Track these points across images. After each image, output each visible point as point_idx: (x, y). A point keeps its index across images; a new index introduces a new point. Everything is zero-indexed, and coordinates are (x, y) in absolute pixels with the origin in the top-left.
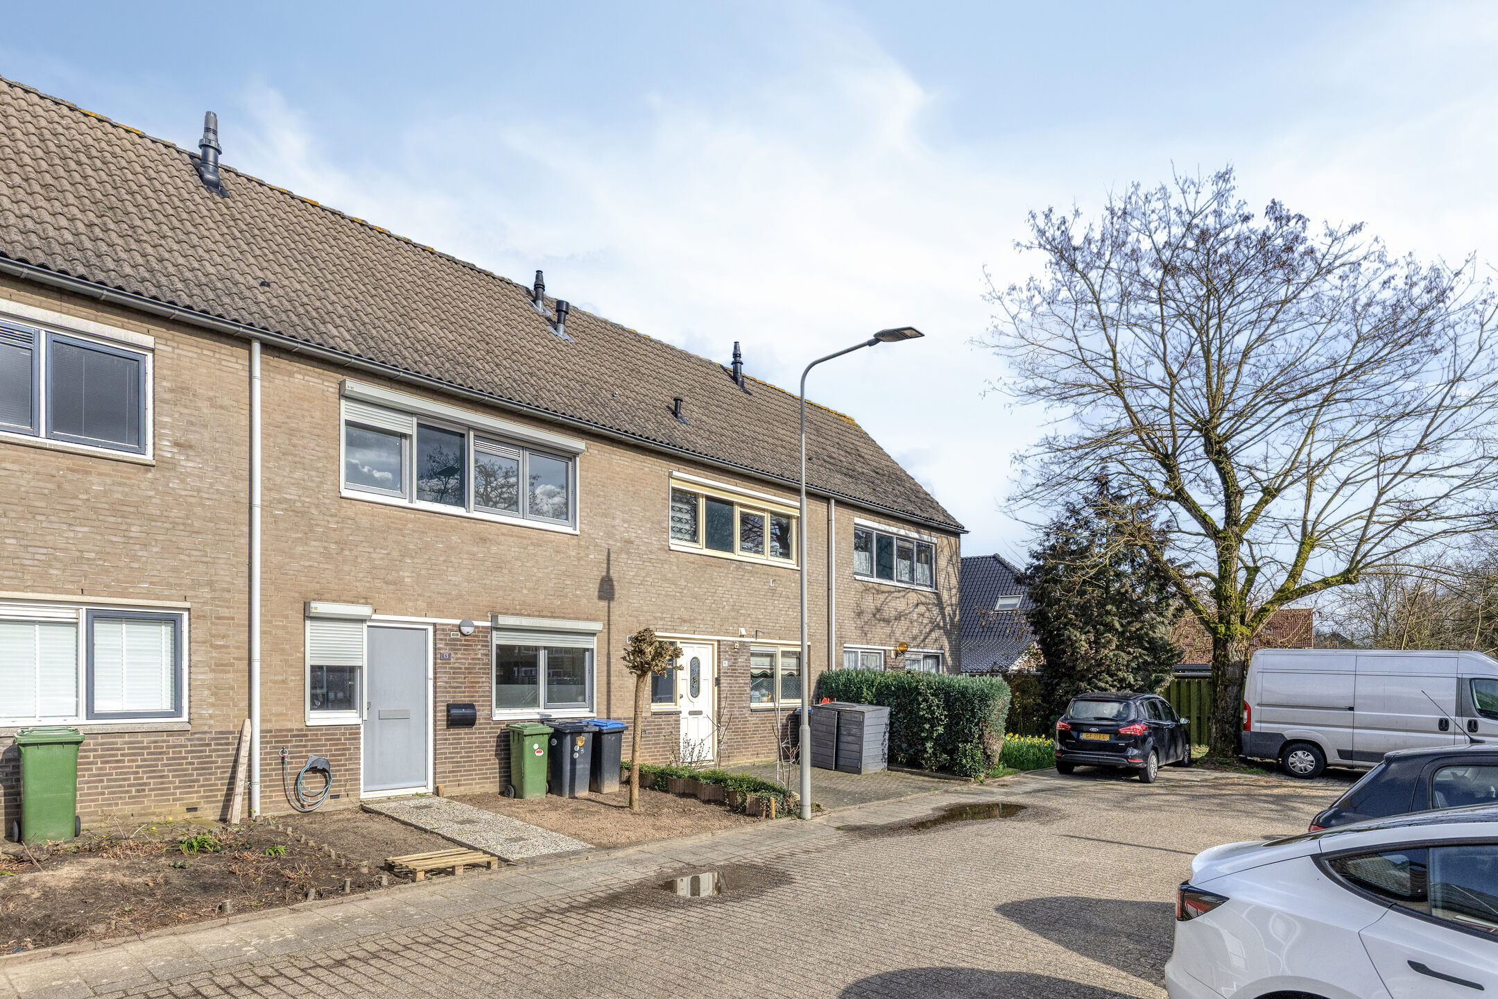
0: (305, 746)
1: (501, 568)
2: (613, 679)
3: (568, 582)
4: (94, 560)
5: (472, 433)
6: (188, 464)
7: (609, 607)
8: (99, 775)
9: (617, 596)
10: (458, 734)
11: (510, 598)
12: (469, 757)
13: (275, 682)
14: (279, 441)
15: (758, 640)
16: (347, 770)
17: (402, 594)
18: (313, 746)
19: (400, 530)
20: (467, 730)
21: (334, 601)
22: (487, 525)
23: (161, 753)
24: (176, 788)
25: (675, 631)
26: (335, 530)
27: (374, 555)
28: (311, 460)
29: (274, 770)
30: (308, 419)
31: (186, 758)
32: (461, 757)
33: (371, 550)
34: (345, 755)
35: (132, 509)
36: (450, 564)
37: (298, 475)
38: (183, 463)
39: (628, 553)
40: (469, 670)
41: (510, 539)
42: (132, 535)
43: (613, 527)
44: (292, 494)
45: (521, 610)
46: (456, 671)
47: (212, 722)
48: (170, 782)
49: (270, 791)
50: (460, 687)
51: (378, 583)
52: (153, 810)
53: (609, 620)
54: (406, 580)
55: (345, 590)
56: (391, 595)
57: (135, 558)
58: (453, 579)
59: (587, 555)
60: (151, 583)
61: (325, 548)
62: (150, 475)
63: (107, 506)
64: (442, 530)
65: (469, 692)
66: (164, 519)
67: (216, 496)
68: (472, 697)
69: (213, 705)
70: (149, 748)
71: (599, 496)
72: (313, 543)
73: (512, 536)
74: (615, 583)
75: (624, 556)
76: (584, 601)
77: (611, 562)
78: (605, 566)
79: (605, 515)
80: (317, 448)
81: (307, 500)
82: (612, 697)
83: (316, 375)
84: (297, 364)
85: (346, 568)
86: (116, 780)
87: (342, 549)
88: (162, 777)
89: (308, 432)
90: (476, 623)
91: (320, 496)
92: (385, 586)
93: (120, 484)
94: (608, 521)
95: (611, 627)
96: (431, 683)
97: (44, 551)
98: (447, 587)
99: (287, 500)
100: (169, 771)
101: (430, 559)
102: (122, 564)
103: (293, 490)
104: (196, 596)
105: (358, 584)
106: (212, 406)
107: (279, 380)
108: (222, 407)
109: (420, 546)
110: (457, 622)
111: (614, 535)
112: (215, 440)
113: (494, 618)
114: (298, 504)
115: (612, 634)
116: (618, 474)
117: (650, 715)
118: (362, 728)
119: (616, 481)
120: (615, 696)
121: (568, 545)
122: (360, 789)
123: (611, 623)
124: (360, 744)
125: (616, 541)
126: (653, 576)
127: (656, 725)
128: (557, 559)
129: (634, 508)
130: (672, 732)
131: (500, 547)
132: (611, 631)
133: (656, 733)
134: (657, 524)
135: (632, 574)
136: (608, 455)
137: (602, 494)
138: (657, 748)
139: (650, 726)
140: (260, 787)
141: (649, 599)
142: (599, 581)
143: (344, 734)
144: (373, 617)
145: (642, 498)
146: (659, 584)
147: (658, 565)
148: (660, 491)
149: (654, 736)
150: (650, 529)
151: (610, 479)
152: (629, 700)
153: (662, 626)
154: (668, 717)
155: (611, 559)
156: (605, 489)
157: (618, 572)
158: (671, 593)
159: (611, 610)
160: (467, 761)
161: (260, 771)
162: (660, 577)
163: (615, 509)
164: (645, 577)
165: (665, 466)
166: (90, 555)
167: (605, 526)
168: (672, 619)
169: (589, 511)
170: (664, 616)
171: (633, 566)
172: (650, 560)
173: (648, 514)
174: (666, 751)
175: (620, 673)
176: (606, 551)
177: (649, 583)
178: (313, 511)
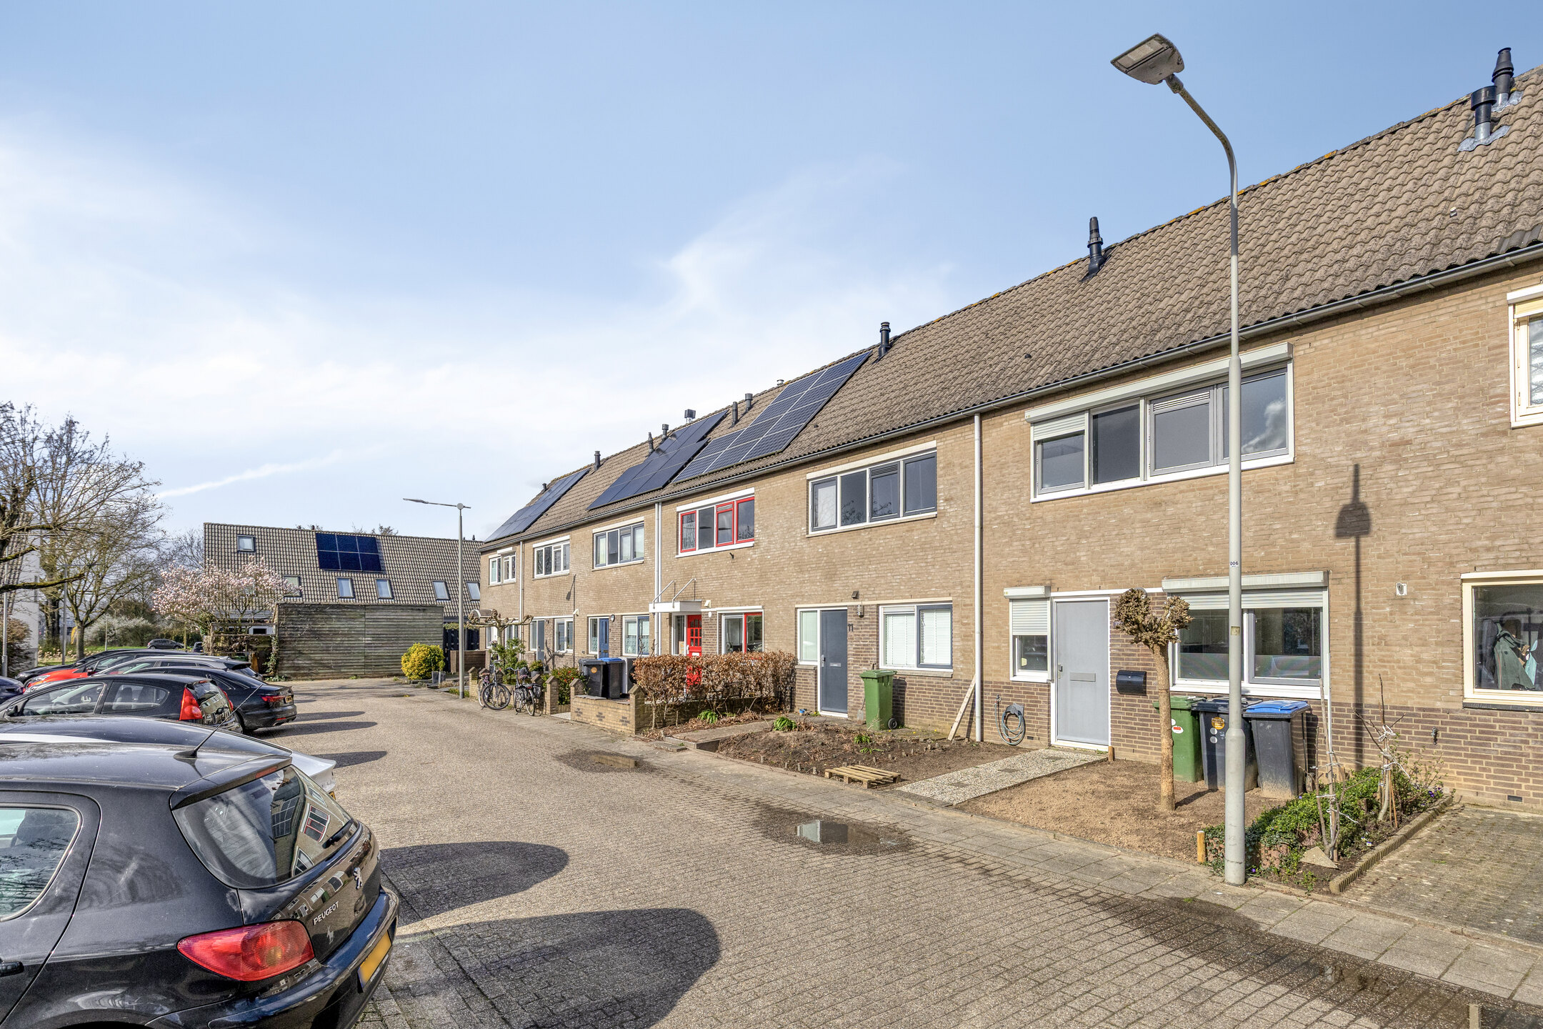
0: (1011, 696)
1: (1180, 528)
2: (1366, 649)
3: (1278, 526)
4: (915, 578)
5: (1142, 402)
7: (1358, 547)
8: (917, 699)
9: (1374, 528)
10: (1132, 700)
11: (1191, 559)
12: (1144, 725)
13: (994, 648)
14: (995, 476)
16: (1038, 719)
17: (1079, 572)
18: (1016, 696)
19: (1078, 516)
20: (1141, 698)
21: (1029, 585)
22: (1162, 488)
23: (940, 690)
24: (947, 713)
26: (1029, 529)
27: (1056, 543)
28: (1014, 481)
29: (994, 709)
30: (1013, 451)
31: (950, 695)
32: (1135, 724)
33: (1054, 539)
34: (1036, 706)
35: (928, 546)
36: (1123, 536)
37: (1006, 496)
38: (949, 511)
39: (1399, 461)
41: (1191, 495)
42: (929, 560)
43: (1365, 431)
45: (1206, 569)
47: (962, 673)
48: (944, 709)
49: (992, 725)
50: (1134, 655)
51: (1059, 566)
52: (937, 724)
53: (1358, 565)
54: (1082, 559)
56: (1070, 574)
57: (929, 574)
58: (1126, 549)
59: (1312, 484)
60: (936, 587)
61: (1023, 545)
62: (936, 524)
63: (919, 547)
64: (1115, 506)
65: (1143, 660)
66: (941, 548)
67: (964, 527)
68: (1147, 664)
69: (962, 662)
70: (935, 686)
71: (1332, 399)
72: (1015, 543)
73: (1193, 490)
74: (1371, 511)
75: (1389, 467)
76: (1306, 545)
77: (1362, 483)
78: (1349, 490)
79: (1346, 421)
80: (1018, 472)
81: (1011, 512)
82: (1365, 674)
83: (1016, 416)
84: (1005, 415)
85: (1037, 558)
86: (923, 703)
87: (1034, 544)
88: (941, 705)
89: (1013, 462)
90: (1148, 590)
91: (1020, 507)
92: (1065, 567)
93: (924, 532)
94: (1354, 426)
95: (1363, 574)
96: (1109, 650)
97: (899, 577)
98: (1120, 558)
99: (1000, 517)
100: (944, 702)
101: (1103, 536)
102: (925, 578)
103: (1003, 508)
104: (955, 593)
105: (1045, 569)
108: (966, 467)
109: (1094, 526)
111: (1365, 443)
112: (962, 490)
113: (1162, 584)
114: (1006, 517)
115: (1363, 585)
116: (1374, 353)
117: (1460, 706)
118: (1053, 686)
119: (1370, 364)
120: (1371, 673)
121: (1276, 479)
122: (1049, 736)
123: (1363, 568)
124: (1049, 699)
125: (1372, 449)
126: (1463, 483)
127: (1478, 726)
128: (1257, 500)
129: (1414, 388)
130: (1526, 742)
131: (1179, 506)
132: (1363, 580)
133: (1478, 738)
134: (1475, 395)
135: (1410, 489)
136: (1351, 335)
137: (1339, 393)
138: (1481, 763)
139: (1460, 724)
140: (982, 720)
141: (1453, 521)
142: (1336, 513)
143: (1036, 689)
144: (1053, 594)
145: (1433, 367)
146: (1480, 493)
147: (1478, 462)
148: (1483, 338)
149: (1471, 744)
150: (1456, 409)
151: (1356, 367)
152: (1404, 680)
153: (1492, 562)
154: (1515, 716)
155: (1361, 477)
156: (1348, 384)
157: (1377, 493)
158: (1520, 502)
159: (1362, 550)
160: (1142, 729)
161: (982, 709)
162: (1483, 480)
163: (1369, 404)
164: (1441, 488)
165: (1495, 292)
166: (914, 576)
167: (1348, 435)
168: (1526, 546)
169: (1314, 425)
170: (1498, 543)
171: (1410, 478)
172: (1455, 460)
173: (1447, 387)
174: (1508, 772)
175: (1383, 641)
176: (1351, 469)
177: (1455, 496)
178: (1016, 519)
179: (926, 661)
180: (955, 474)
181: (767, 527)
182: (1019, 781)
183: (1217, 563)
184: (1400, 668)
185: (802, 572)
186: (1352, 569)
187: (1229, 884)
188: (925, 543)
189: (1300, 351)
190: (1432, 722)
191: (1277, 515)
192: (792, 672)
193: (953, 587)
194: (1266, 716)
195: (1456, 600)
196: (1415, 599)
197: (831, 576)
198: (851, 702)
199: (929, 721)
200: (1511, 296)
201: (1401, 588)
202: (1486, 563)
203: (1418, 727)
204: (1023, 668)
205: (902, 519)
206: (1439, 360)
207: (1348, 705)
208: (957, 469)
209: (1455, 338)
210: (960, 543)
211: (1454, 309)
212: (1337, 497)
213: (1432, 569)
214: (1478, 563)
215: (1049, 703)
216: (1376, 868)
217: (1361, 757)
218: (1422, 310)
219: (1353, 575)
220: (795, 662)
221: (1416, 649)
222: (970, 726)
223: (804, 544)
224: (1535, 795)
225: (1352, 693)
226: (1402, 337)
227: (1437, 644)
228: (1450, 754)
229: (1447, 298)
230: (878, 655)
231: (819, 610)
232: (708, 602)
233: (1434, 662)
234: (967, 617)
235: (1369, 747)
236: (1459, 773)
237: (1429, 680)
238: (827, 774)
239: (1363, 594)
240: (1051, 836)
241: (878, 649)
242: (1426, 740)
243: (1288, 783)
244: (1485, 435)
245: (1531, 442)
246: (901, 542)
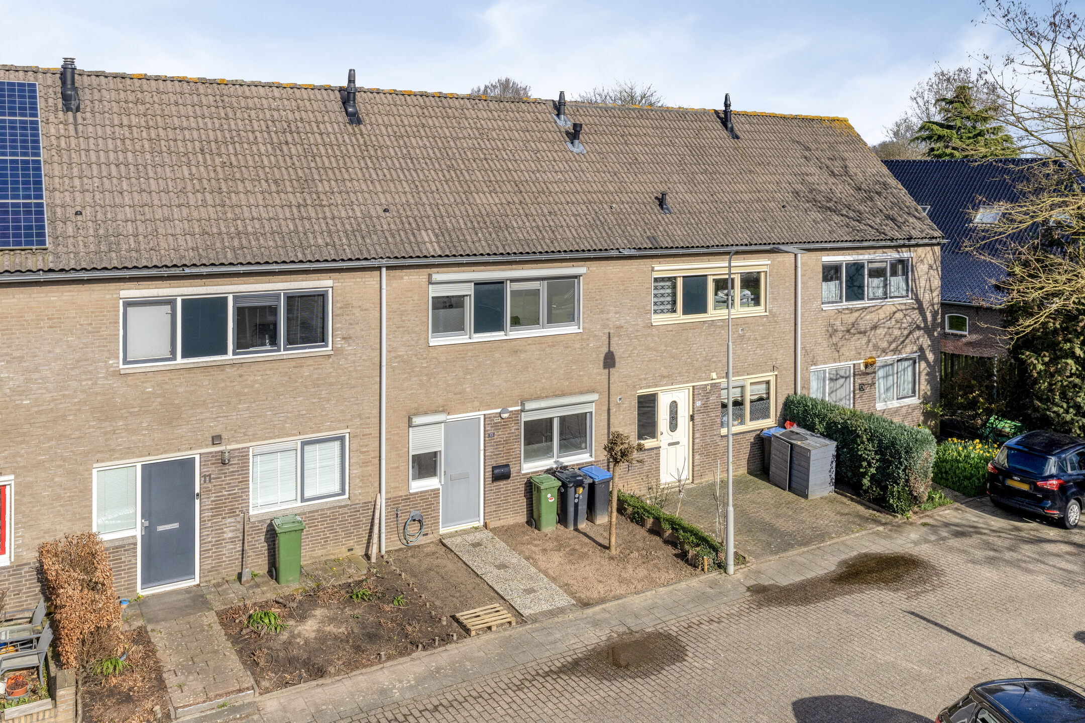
0: (409, 505)
1: (528, 368)
3: (574, 368)
4: (305, 414)
6: (349, 349)
8: (307, 535)
9: (616, 365)
10: (499, 485)
11: (533, 387)
14: (395, 320)
16: (432, 517)
17: (465, 399)
18: (413, 505)
19: (464, 358)
20: (504, 482)
21: (425, 413)
22: (518, 342)
24: (342, 538)
26: (426, 368)
27: (448, 378)
28: (413, 327)
29: (393, 522)
30: (411, 302)
31: (347, 520)
32: (501, 501)
33: (446, 375)
34: (431, 508)
35: (322, 382)
36: (494, 373)
37: (405, 338)
38: (347, 349)
40: (507, 442)
42: (322, 396)
44: (402, 351)
45: (542, 395)
46: (498, 444)
47: (361, 497)
48: (340, 535)
49: (390, 535)
50: (501, 454)
51: (450, 395)
52: (331, 552)
54: (467, 389)
55: (431, 404)
56: (459, 402)
57: (323, 409)
58: (496, 382)
59: (588, 345)
60: (331, 422)
61: (420, 380)
62: (331, 360)
63: (311, 383)
64: (491, 352)
65: (506, 456)
66: (337, 384)
67: (363, 363)
68: (508, 459)
69: (361, 487)
70: (330, 516)
72: (414, 379)
76: (586, 378)
77: (612, 342)
78: (607, 346)
80: (416, 319)
81: (410, 353)
85: (432, 390)
86: (315, 537)
87: (430, 379)
88: (336, 532)
89: (411, 310)
90: (510, 409)
91: (418, 349)
92: (454, 397)
93: (317, 369)
96: (482, 453)
97: (284, 415)
98: (492, 389)
99: (399, 356)
100: (339, 529)
101: (481, 372)
102: (317, 414)
103: (403, 349)
104: (353, 425)
105: (439, 399)
106: (362, 310)
107: (395, 284)
108: (366, 310)
109: (475, 365)
110: (499, 410)
112: (362, 330)
113: (523, 404)
114: (406, 357)
118: (441, 488)
121: (574, 341)
122: (439, 528)
124: (440, 499)
128: (565, 352)
131: (529, 353)
140: (385, 534)
143: (430, 495)
144: (448, 418)
157: (618, 346)
160: (505, 503)
161: (385, 524)
166: (303, 412)
172: (636, 337)
176: (608, 335)
178: (414, 359)
179: (311, 495)
180: (354, 314)
186: (603, 390)
188: (318, 379)
191: (574, 361)
193: (351, 420)
195: (635, 403)
196: (623, 404)
198: (207, 564)
201: (619, 399)
202: (642, 386)
208: (357, 312)
210: (358, 378)
212: (603, 349)
215: (440, 502)
219: (603, 393)
223: (118, 383)
230: (249, 502)
231: (138, 465)
234: (366, 446)
241: (249, 495)
246: (286, 378)
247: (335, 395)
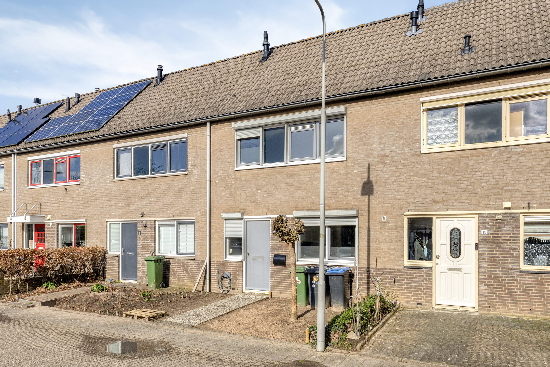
0: (224, 268)
1: (301, 187)
2: (371, 244)
3: (340, 189)
4: (175, 206)
5: (286, 126)
7: (369, 200)
8: (176, 271)
9: (375, 192)
10: (280, 269)
11: (305, 202)
12: (285, 280)
13: (216, 244)
14: (217, 155)
15: (531, 211)
16: (237, 279)
17: (257, 206)
18: (227, 268)
19: (257, 178)
20: (284, 267)
21: (233, 212)
22: (294, 168)
23: (189, 266)
24: (192, 278)
25: (427, 210)
26: (234, 184)
27: (247, 192)
28: (227, 159)
29: (216, 276)
30: (226, 143)
31: (194, 269)
32: (281, 280)
33: (246, 189)
34: (236, 273)
35: (183, 189)
36: (277, 190)
37: (223, 166)
38: (194, 171)
39: (384, 164)
41: (306, 172)
42: (183, 197)
43: (372, 150)
47: (200, 257)
48: (191, 276)
49: (215, 283)
50: (281, 247)
51: (248, 203)
52: (187, 284)
53: (369, 207)
54: (259, 200)
55: (237, 207)
56: (253, 207)
57: (183, 204)
58: (278, 196)
59: (353, 171)
60: (187, 212)
61: (231, 192)
62: (186, 178)
63: (178, 190)
64: (273, 175)
65: (285, 249)
66: (189, 191)
67: (201, 180)
68: (286, 252)
69: (200, 251)
70: (186, 264)
71: (361, 134)
72: (227, 191)
73: (307, 170)
74: (374, 184)
75: (380, 166)
76: (350, 198)
77: (371, 172)
78: (366, 175)
79: (366, 144)
80: (228, 154)
81: (225, 174)
82: (371, 255)
83: (228, 126)
84: (222, 124)
85: (237, 198)
86: (179, 273)
87: (236, 191)
88: (189, 274)
89: (226, 149)
90: (288, 216)
91: (229, 172)
92: (250, 204)
93: (180, 182)
94: (368, 147)
95: (371, 211)
96: (270, 245)
97: (167, 206)
98: (275, 200)
99: (219, 176)
100: (191, 272)
101: (268, 189)
102: (181, 207)
103: (221, 172)
104: (197, 215)
105: (241, 204)
108: (202, 149)
109: (264, 184)
111: (372, 154)
112: (201, 161)
114: (223, 177)
115: (371, 216)
116: (376, 116)
117: (403, 267)
118: (244, 263)
119: (375, 120)
120: (373, 254)
121: (340, 168)
122: (242, 288)
123: (371, 209)
124: (243, 269)
125: (375, 157)
126: (405, 175)
127: (408, 275)
128: (332, 177)
129: (389, 133)
130: (423, 281)
131: (301, 177)
132: (371, 214)
133: (408, 280)
134: (410, 138)
135: (387, 176)
136: (368, 107)
137: (363, 132)
138: (409, 291)
139: (403, 275)
140: (210, 281)
141: (402, 190)
142: (361, 185)
143: (236, 265)
144: (245, 217)
145: (396, 125)
146: (411, 180)
147: (410, 167)
148: (412, 115)
149: (406, 283)
150: (403, 143)
151: (369, 121)
152: (385, 257)
153: (414, 208)
154: (420, 271)
155: (371, 169)
156: (366, 128)
157: (376, 177)
158: (423, 184)
159: (371, 201)
160: (284, 282)
161: (210, 275)
162: (412, 174)
163: (374, 138)
164: (398, 176)
165: (417, 97)
166: (175, 205)
167: (366, 150)
168: (424, 202)
169: (354, 144)
170: (416, 200)
171: (388, 171)
172: (403, 165)
173: (401, 134)
174: (418, 294)
175: (377, 241)
176: (367, 165)
177: (402, 180)
178: (227, 178)
179: (181, 251)
180: (197, 152)
181: (89, 174)
182: (228, 311)
183: (316, 204)
184: (383, 252)
185: (110, 200)
186: (367, 209)
187: (318, 351)
188: (181, 188)
189: (349, 111)
190: (393, 275)
191: (340, 184)
192: (104, 258)
193: (196, 212)
194: (334, 274)
195: (402, 223)
196: (389, 223)
197: (128, 203)
198: (139, 274)
199: (182, 283)
200: (422, 99)
201: (384, 218)
202: (412, 208)
203: (388, 277)
204: (231, 254)
205: (168, 174)
206: (398, 122)
207: (364, 268)
208: (198, 150)
209: (404, 114)
210: (199, 189)
211: (403, 101)
212: (362, 177)
213: (394, 210)
214: (409, 208)
215: (243, 271)
216: (373, 338)
217: (369, 290)
218: (393, 100)
219: (367, 212)
220: (106, 252)
221: (389, 244)
222: (204, 285)
223: (112, 185)
224: (426, 302)
225: (366, 263)
226: (386, 110)
227: (396, 242)
228: (399, 287)
229: (401, 97)
230: (155, 248)
231: (120, 223)
232: (49, 217)
233: (395, 249)
234: (203, 228)
235: (372, 286)
236: (402, 295)
237: (393, 257)
238: (124, 315)
239: (371, 220)
240: (242, 338)
241: (155, 245)
242: (391, 282)
243: (342, 304)
244: (412, 155)
245: (427, 160)
246: (168, 187)
247: (189, 197)
